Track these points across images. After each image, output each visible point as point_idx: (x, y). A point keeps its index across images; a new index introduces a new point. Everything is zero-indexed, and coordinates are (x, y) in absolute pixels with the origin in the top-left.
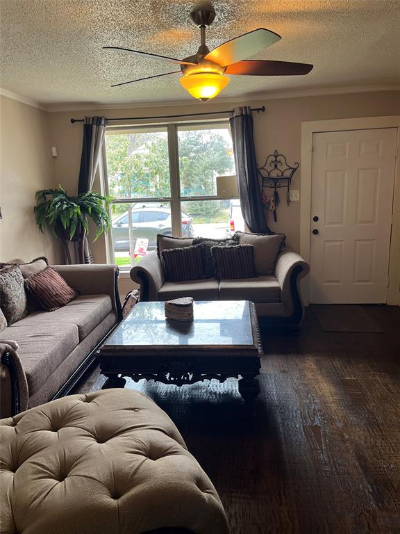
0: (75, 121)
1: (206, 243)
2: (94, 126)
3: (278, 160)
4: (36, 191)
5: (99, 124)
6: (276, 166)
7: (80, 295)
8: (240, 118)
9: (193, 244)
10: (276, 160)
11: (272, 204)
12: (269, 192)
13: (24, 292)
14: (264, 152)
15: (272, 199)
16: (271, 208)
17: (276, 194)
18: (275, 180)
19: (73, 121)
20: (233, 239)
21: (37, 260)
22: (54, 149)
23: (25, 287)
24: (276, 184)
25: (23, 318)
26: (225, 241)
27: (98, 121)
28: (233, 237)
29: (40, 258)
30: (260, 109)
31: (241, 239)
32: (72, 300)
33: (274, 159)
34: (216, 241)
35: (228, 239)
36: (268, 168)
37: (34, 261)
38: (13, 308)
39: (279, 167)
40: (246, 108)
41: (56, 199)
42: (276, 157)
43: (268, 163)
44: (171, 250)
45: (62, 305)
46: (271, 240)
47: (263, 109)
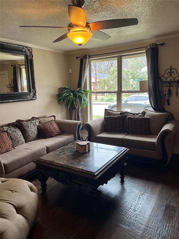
0: (78, 57)
1: (126, 114)
2: (84, 59)
3: (172, 71)
4: (59, 88)
5: (86, 58)
6: (171, 75)
7: (64, 133)
8: (150, 50)
9: (120, 115)
10: (171, 72)
11: (167, 96)
12: (166, 89)
13: (36, 129)
14: (164, 67)
15: (167, 93)
16: (166, 98)
17: (170, 91)
18: (170, 83)
19: (77, 58)
20: (142, 113)
21: (51, 116)
22: (70, 70)
23: (37, 127)
24: (170, 85)
25: (34, 140)
26: (137, 114)
27: (85, 57)
28: (142, 112)
29: (52, 116)
30: (162, 44)
31: (146, 114)
32: (58, 135)
33: (169, 71)
34: (132, 114)
35: (140, 113)
36: (166, 76)
37: (49, 117)
38: (29, 136)
39: (173, 75)
40: (153, 44)
41: (64, 91)
42: (171, 70)
43: (166, 73)
44: (108, 117)
45: (52, 137)
46: (161, 115)
47: (163, 44)
